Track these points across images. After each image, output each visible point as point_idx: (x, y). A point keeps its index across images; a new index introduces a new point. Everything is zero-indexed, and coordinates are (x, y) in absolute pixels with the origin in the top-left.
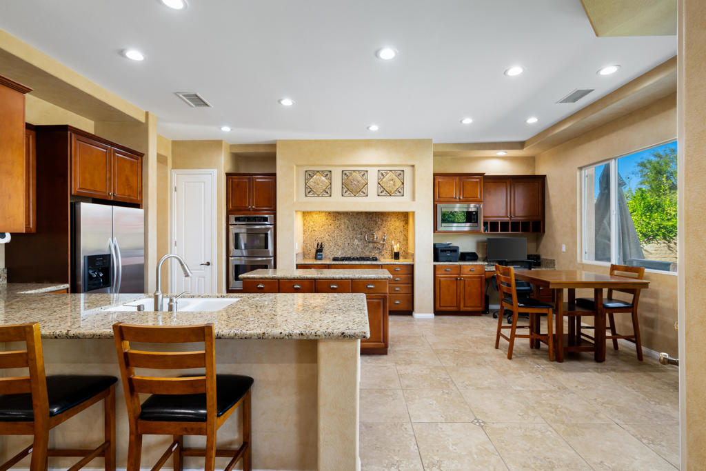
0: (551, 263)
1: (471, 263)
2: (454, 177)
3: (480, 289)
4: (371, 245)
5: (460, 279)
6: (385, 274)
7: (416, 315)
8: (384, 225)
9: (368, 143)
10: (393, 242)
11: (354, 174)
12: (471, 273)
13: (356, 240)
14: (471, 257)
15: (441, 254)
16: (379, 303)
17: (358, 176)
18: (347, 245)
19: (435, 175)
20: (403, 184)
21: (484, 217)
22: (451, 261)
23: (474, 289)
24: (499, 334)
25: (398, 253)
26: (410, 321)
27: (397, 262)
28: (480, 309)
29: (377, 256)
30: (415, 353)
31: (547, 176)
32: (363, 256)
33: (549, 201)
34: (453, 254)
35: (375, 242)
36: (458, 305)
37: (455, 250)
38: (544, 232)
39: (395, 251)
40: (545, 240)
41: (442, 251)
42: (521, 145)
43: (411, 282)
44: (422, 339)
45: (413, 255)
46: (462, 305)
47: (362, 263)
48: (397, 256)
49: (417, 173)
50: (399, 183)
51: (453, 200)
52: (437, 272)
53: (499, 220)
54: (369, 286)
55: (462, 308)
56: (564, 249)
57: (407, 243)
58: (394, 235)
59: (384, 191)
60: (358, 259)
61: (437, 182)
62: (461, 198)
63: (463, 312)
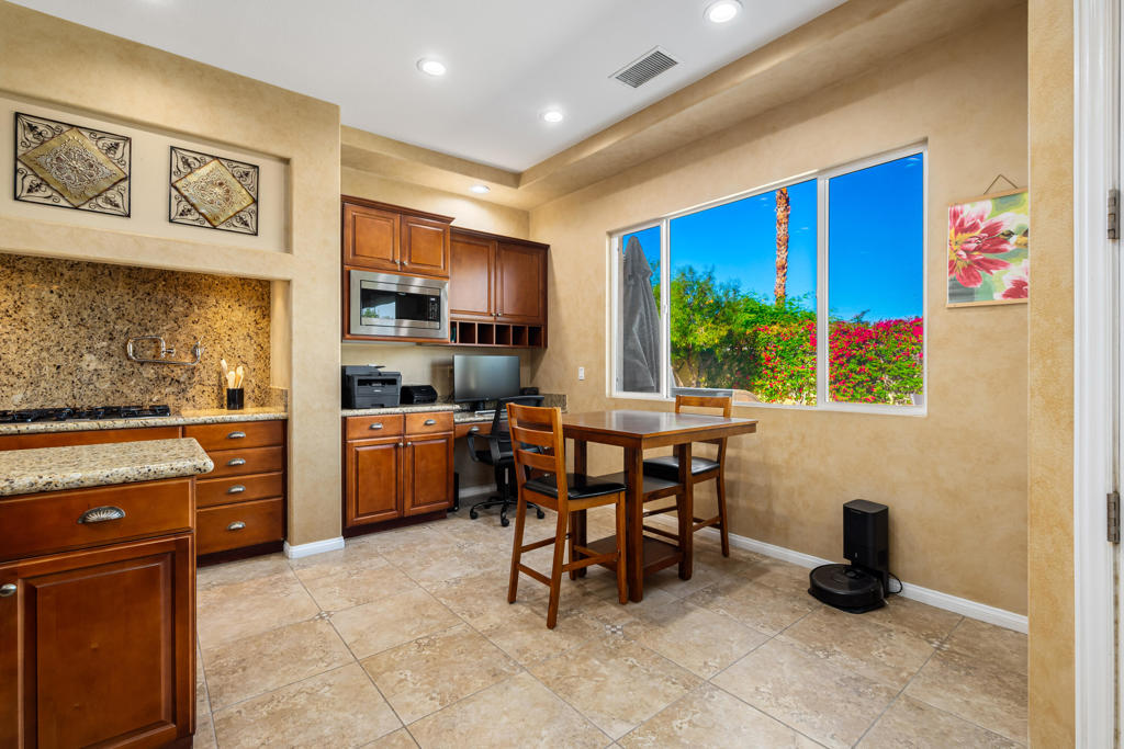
0: (561, 400)
1: (427, 408)
2: (389, 215)
3: (444, 463)
4: (149, 372)
5: (405, 446)
6: (188, 457)
7: (295, 551)
8: (194, 317)
9: (132, 55)
10: (224, 363)
11: (72, 135)
12: (428, 429)
13: (88, 357)
14: (425, 395)
15: (358, 390)
16: (151, 576)
17: (94, 150)
18: (48, 369)
19: (345, 199)
20: (256, 202)
21: (452, 311)
22: (382, 406)
23: (434, 466)
24: (517, 566)
25: (241, 391)
26: (277, 571)
27: (236, 416)
28: (445, 504)
29: (170, 401)
30: (302, 700)
31: (552, 248)
32: (119, 402)
33: (555, 292)
34: (389, 389)
35: (163, 364)
36: (399, 504)
37: (391, 380)
38: (546, 346)
39: (231, 385)
40: (548, 361)
41: (362, 383)
42: (515, 178)
43: (280, 466)
44: (322, 627)
45: (285, 396)
46: (408, 503)
47: (107, 423)
48: (235, 399)
49: (296, 180)
50: (242, 199)
51: (390, 266)
52: (351, 434)
53: (477, 319)
54: (94, 517)
55: (410, 510)
56: (582, 374)
57: (267, 367)
58: (227, 345)
59: (184, 210)
60: (93, 414)
61: (349, 217)
62: (406, 263)
63: (408, 518)
